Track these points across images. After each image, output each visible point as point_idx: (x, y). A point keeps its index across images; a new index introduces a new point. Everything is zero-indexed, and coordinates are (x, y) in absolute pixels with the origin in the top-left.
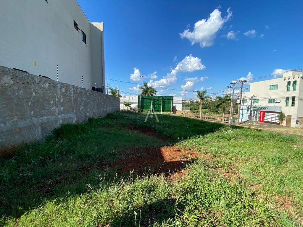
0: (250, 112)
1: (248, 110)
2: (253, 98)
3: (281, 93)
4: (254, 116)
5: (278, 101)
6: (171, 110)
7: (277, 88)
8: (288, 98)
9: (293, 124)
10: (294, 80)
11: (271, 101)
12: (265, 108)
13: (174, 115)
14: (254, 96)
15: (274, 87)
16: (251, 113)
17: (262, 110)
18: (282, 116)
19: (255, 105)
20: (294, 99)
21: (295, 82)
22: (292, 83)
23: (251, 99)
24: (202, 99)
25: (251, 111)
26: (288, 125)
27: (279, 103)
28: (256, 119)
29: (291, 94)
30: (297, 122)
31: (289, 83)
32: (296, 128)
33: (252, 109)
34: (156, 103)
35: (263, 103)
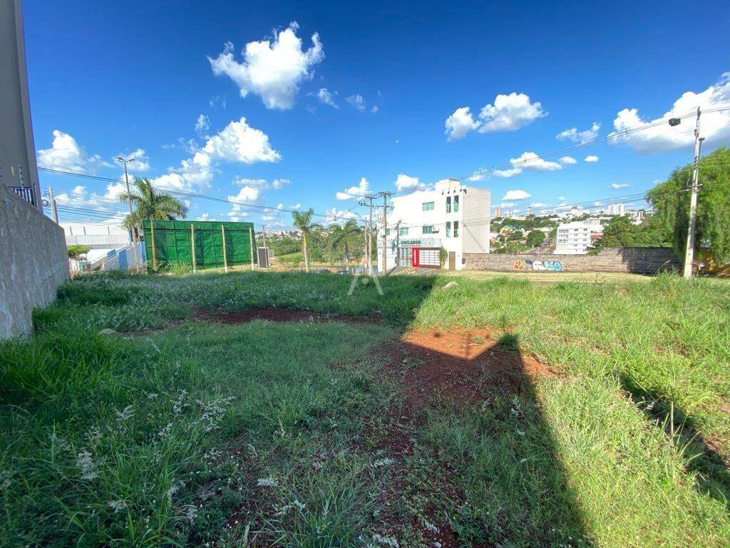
0: (396, 251)
1: (393, 248)
2: (400, 226)
3: (439, 217)
4: (403, 258)
5: (436, 230)
6: (252, 260)
7: (433, 208)
8: (448, 225)
9: (459, 265)
10: (456, 194)
11: (427, 229)
12: (419, 242)
13: (265, 270)
14: (400, 222)
15: (428, 206)
16: (398, 253)
17: (416, 246)
18: (443, 254)
19: (402, 238)
20: (456, 224)
21: (457, 198)
22: (453, 199)
23: (397, 228)
24: (305, 229)
25: (398, 249)
26: (452, 267)
27: (437, 232)
28: (407, 262)
29: (452, 217)
30: (464, 261)
31: (449, 200)
32: (464, 270)
33: (400, 246)
34: (205, 242)
35: (415, 234)
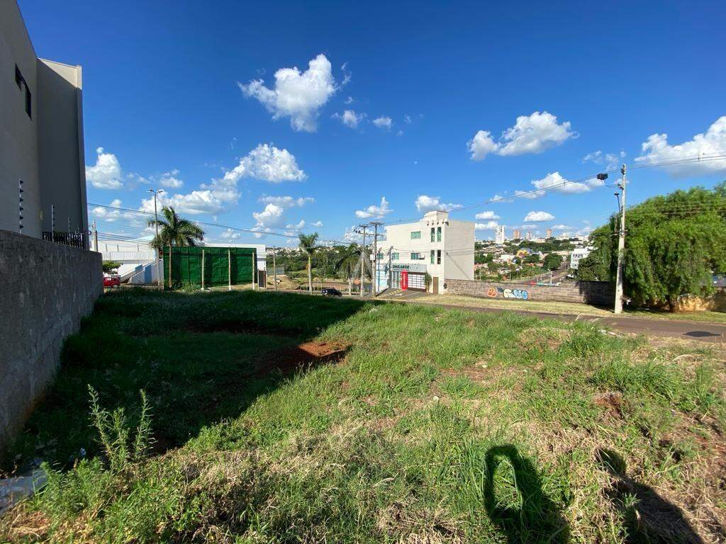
0: (388, 274)
1: (386, 272)
2: (392, 251)
3: (425, 245)
4: (394, 280)
5: (422, 257)
7: (419, 237)
8: (433, 252)
9: (441, 290)
10: (439, 226)
11: (415, 256)
12: (408, 267)
14: (392, 248)
15: (416, 235)
16: (390, 276)
17: (405, 270)
18: (428, 279)
19: (395, 262)
20: (439, 253)
21: (439, 229)
22: (436, 230)
23: (389, 253)
24: (311, 251)
25: (390, 272)
26: (435, 291)
27: (423, 259)
28: (398, 285)
29: (438, 246)
30: (445, 286)
31: (433, 230)
32: (445, 294)
33: (391, 269)
34: (214, 264)
35: (404, 260)
